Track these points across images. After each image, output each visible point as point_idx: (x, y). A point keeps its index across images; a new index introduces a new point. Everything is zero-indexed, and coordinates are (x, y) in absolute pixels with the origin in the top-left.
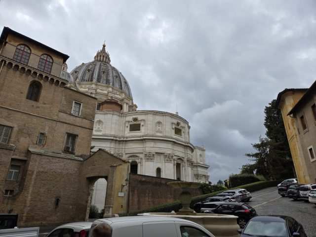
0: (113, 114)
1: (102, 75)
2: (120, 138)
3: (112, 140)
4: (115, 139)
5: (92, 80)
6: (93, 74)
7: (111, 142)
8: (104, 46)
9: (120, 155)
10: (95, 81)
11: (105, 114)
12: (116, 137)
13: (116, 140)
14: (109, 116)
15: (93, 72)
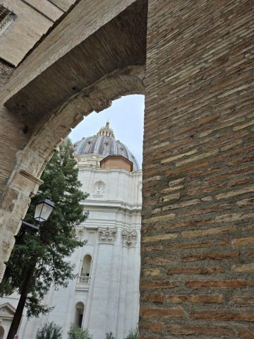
0: (120, 172)
1: (105, 147)
2: (131, 206)
3: (120, 209)
4: (123, 207)
5: (92, 152)
6: (94, 146)
7: (117, 213)
8: (108, 124)
9: (133, 234)
10: (96, 152)
11: (108, 172)
12: (125, 205)
13: (125, 210)
14: (114, 175)
15: (95, 144)
